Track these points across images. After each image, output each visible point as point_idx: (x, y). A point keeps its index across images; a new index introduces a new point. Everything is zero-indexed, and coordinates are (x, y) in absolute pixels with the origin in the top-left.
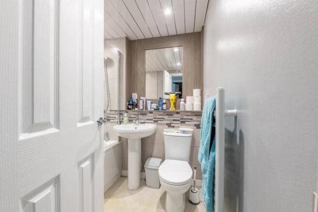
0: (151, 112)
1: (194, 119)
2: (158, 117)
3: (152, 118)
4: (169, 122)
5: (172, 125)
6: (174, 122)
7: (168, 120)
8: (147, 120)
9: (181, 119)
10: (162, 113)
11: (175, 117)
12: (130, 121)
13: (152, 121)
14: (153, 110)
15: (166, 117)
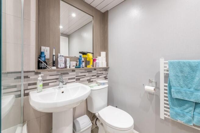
0: (73, 71)
1: (104, 73)
2: (80, 74)
3: (75, 77)
4: (89, 78)
5: (91, 80)
6: (93, 77)
7: (89, 76)
8: (69, 79)
9: (97, 74)
10: (84, 71)
11: (94, 73)
12: (45, 85)
13: (75, 80)
14: (74, 68)
15: (87, 74)
